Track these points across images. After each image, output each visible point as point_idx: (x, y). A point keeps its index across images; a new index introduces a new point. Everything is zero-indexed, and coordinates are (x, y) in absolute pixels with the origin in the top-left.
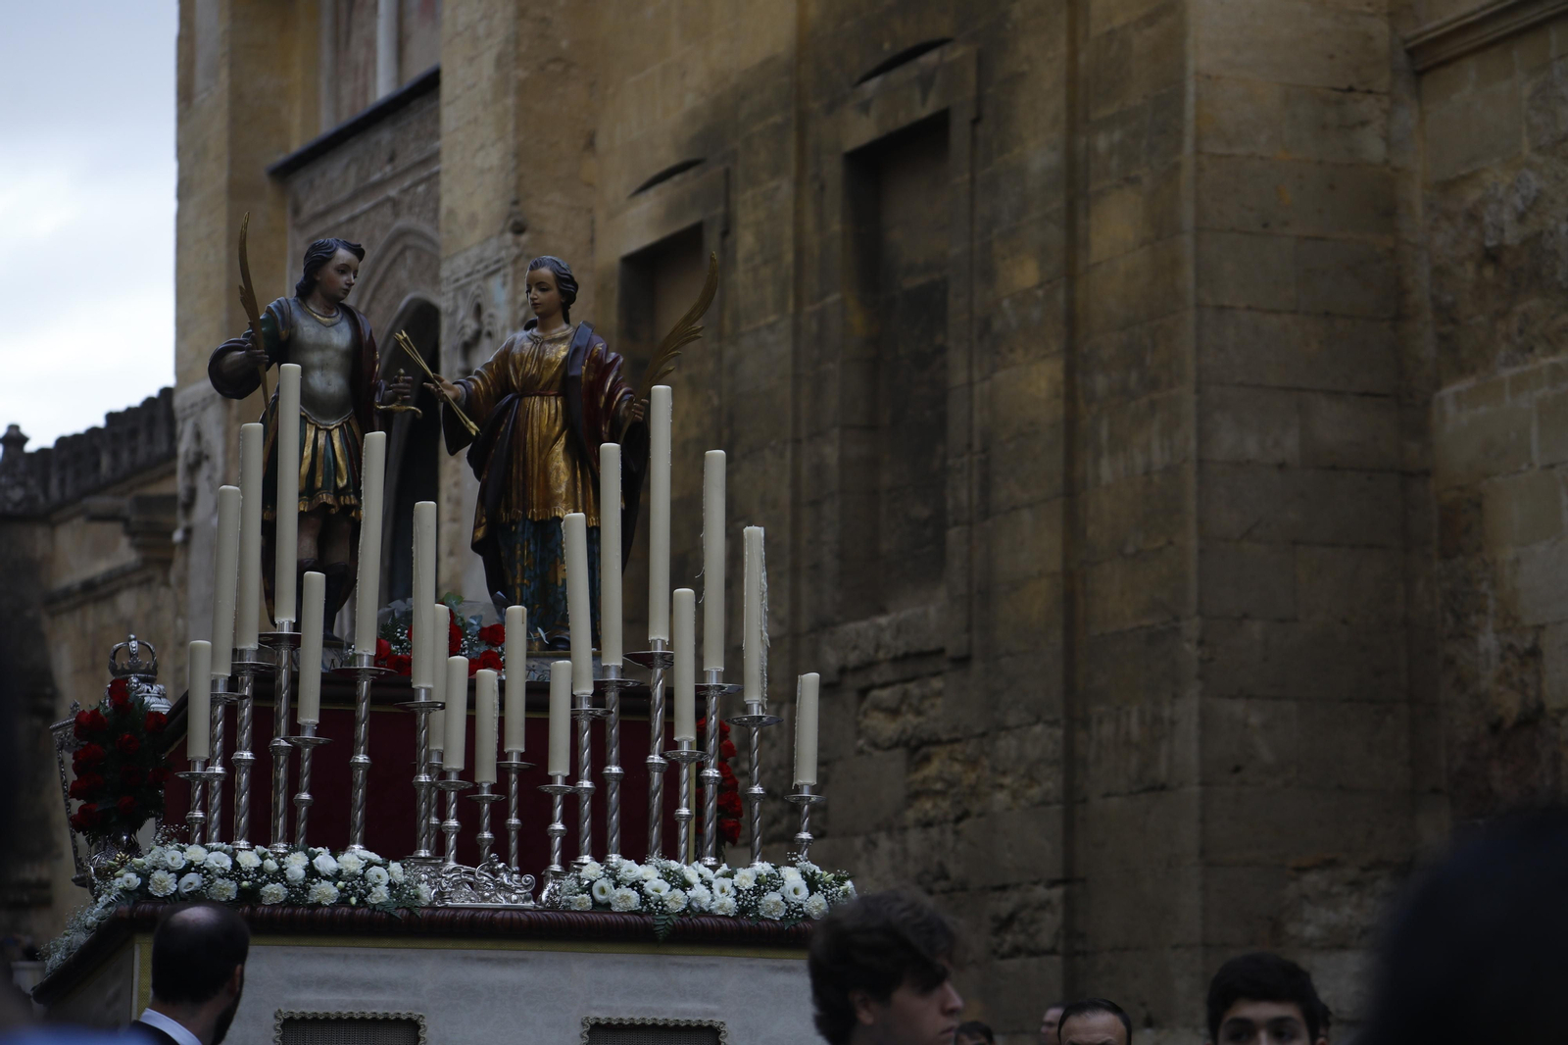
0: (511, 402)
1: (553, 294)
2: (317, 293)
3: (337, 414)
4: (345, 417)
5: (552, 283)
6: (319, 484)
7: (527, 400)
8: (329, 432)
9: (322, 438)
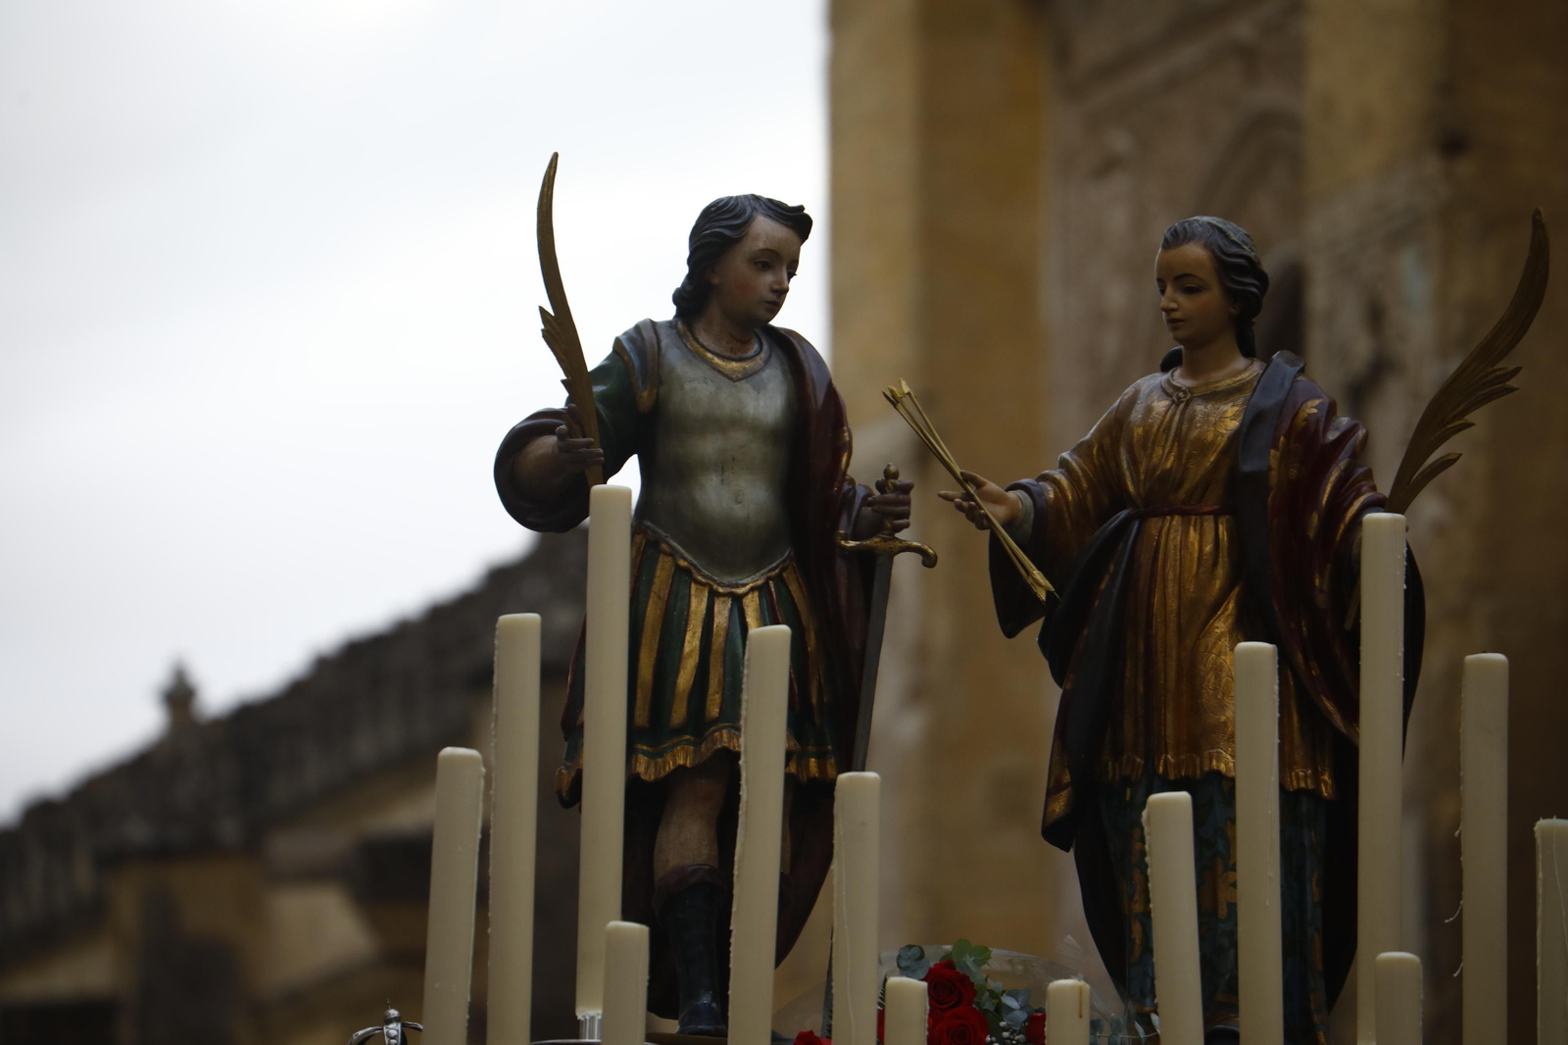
0: (1125, 524)
1: (1212, 297)
2: (714, 311)
3: (757, 564)
4: (772, 568)
5: (1208, 275)
6: (714, 710)
7: (1154, 525)
8: (738, 601)
9: (722, 612)
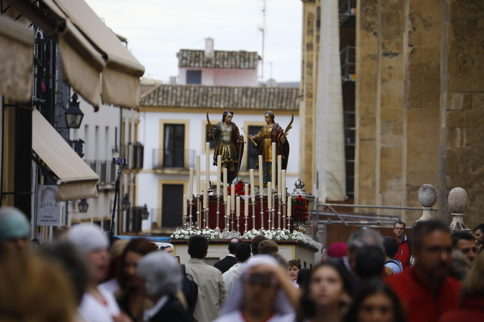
0: (263, 139)
1: (269, 119)
2: (225, 121)
3: (229, 144)
4: (231, 144)
5: (268, 117)
6: (225, 158)
7: (265, 139)
8: (227, 147)
9: (226, 148)
